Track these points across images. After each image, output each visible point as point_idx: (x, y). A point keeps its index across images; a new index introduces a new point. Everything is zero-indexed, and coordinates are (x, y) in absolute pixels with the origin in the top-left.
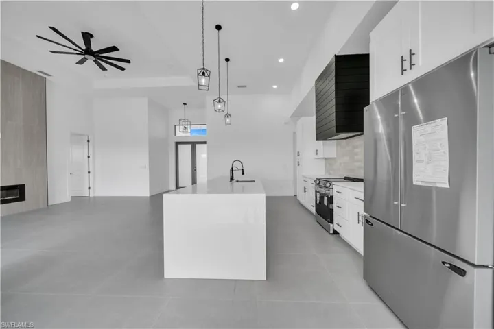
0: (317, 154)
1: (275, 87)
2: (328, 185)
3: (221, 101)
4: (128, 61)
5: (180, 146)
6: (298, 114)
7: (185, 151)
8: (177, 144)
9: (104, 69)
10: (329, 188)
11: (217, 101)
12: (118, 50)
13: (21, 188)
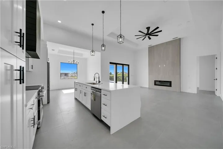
13: (170, 82)
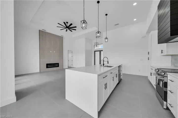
0: (162, 53)
1: (135, 20)
2: (163, 74)
3: (99, 32)
4: (76, 27)
5: (96, 52)
6: (149, 32)
7: (97, 54)
8: (95, 51)
9: (72, 31)
10: (163, 76)
11: (97, 32)
12: (72, 24)
13: (58, 64)
